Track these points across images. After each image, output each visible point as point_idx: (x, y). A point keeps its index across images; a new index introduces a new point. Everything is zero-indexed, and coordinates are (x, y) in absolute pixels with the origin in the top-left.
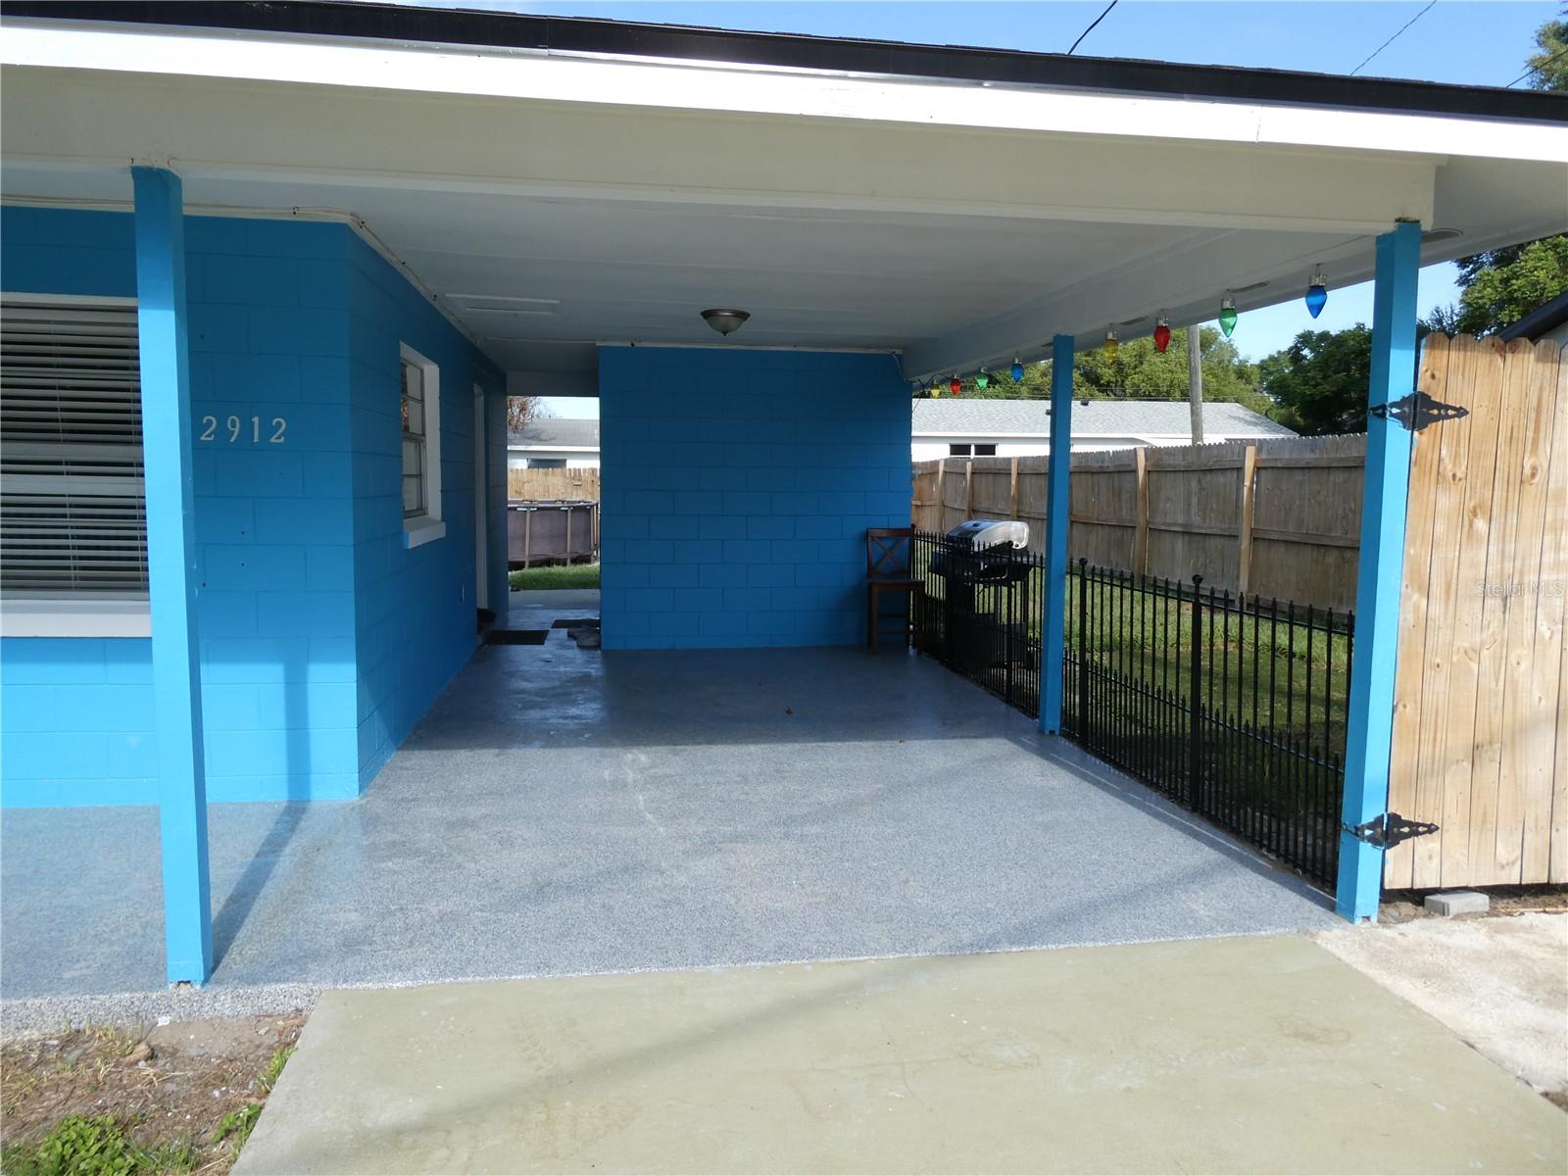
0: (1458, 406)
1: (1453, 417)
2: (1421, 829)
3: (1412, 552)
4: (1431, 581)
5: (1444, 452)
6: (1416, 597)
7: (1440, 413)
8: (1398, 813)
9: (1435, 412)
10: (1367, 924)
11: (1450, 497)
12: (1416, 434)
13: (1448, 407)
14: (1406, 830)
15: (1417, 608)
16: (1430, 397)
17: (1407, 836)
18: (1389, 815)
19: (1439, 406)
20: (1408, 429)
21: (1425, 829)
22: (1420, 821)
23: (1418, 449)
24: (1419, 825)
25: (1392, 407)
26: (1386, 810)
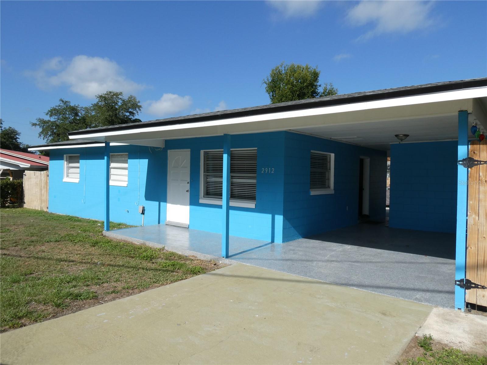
0: (485, 161)
1: (483, 164)
2: (479, 287)
3: (471, 202)
4: (479, 212)
5: (481, 174)
6: (474, 216)
7: (478, 163)
8: (470, 280)
9: (476, 163)
10: (459, 311)
11: (485, 187)
12: (469, 169)
13: (481, 161)
14: (473, 285)
15: (474, 219)
16: (473, 159)
17: (473, 287)
18: (466, 280)
19: (477, 161)
20: (466, 168)
21: (481, 287)
22: (479, 284)
23: (470, 174)
24: (478, 285)
25: (459, 162)
26: (465, 278)
